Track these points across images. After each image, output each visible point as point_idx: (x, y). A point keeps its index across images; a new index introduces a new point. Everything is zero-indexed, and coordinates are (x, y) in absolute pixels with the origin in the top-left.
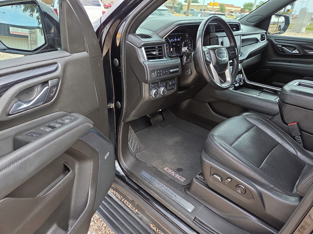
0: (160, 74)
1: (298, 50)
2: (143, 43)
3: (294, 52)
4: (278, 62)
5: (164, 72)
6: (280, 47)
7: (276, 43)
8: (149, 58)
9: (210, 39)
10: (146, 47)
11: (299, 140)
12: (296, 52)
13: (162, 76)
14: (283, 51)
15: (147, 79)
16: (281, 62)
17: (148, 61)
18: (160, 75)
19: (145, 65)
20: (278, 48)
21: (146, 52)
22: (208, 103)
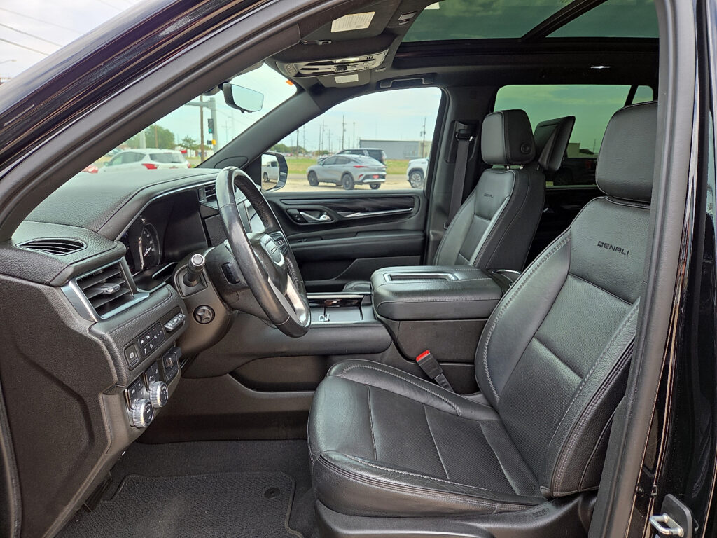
0: (148, 348)
1: (328, 214)
2: (70, 270)
3: (322, 218)
4: (301, 242)
5: (155, 337)
6: (296, 215)
7: (284, 206)
8: (100, 311)
9: (203, 219)
10: (79, 277)
11: (443, 381)
12: (324, 218)
13: (153, 350)
14: (304, 220)
15: (116, 378)
16: (306, 241)
17: (102, 321)
18: (150, 351)
19: (101, 337)
20: (292, 216)
21: (86, 292)
22: (231, 373)
